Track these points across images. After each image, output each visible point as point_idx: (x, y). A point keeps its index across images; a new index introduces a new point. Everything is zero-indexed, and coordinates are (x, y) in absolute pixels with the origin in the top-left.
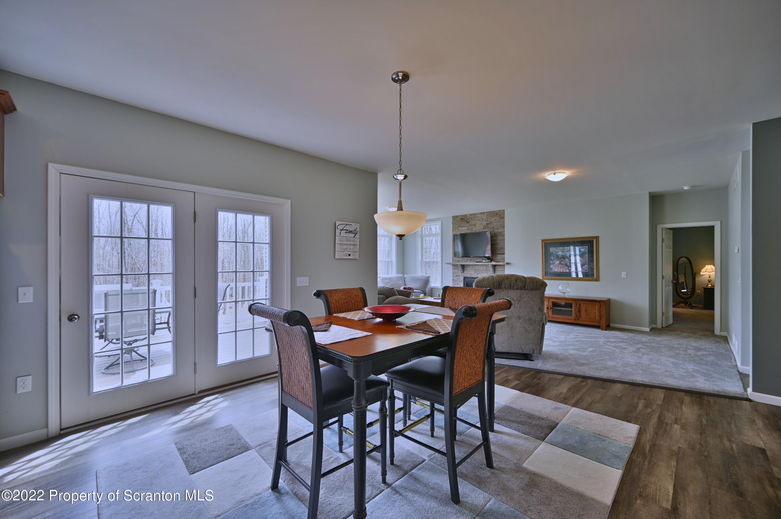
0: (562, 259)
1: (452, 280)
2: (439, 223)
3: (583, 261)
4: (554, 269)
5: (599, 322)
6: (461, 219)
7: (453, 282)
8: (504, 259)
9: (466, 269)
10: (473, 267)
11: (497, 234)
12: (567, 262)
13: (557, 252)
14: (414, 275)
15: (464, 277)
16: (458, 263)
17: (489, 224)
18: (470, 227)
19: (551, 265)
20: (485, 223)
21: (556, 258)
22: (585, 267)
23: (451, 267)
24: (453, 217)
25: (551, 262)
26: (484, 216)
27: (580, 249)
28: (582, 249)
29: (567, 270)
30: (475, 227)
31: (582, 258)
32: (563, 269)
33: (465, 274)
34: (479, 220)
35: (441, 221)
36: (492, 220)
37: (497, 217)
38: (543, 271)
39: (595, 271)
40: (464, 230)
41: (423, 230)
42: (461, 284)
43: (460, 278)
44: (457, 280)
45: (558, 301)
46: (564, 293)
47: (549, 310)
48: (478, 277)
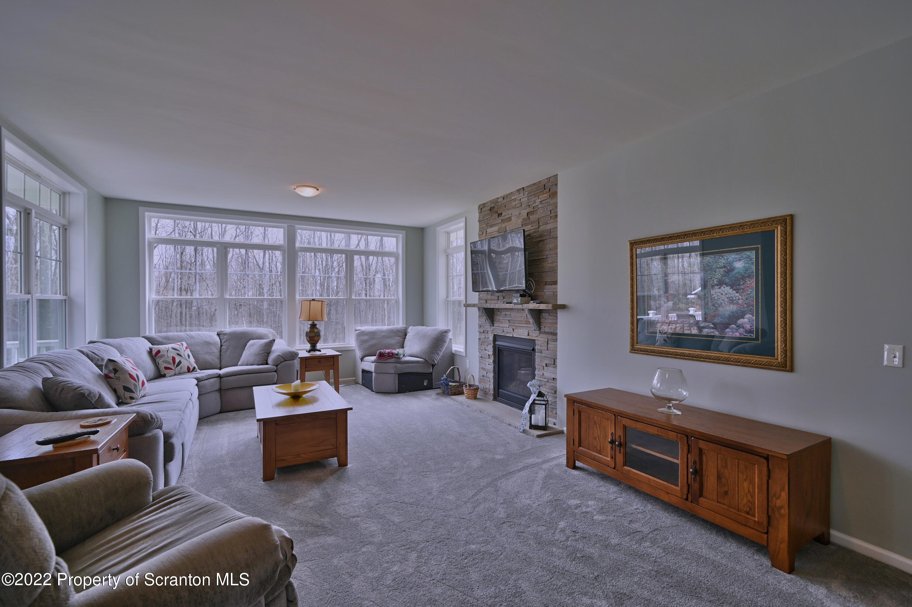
1: (478, 340)
2: (464, 223)
3: (740, 301)
4: (659, 324)
5: (765, 531)
6: (491, 209)
7: (479, 345)
8: (556, 296)
10: (503, 313)
11: (545, 236)
15: (493, 335)
16: (486, 306)
17: (533, 213)
18: (503, 226)
20: (524, 213)
22: (746, 320)
23: (477, 311)
24: (479, 206)
26: (524, 196)
27: (731, 264)
28: (736, 261)
29: (692, 329)
30: (510, 223)
31: (737, 293)
32: (683, 326)
33: (496, 328)
34: (515, 207)
35: (465, 218)
36: (537, 204)
37: (544, 194)
38: (633, 328)
39: (779, 334)
40: (495, 233)
41: (451, 239)
42: (490, 350)
43: (489, 338)
44: (485, 339)
45: (640, 427)
46: (669, 400)
47: (617, 450)
48: (514, 336)
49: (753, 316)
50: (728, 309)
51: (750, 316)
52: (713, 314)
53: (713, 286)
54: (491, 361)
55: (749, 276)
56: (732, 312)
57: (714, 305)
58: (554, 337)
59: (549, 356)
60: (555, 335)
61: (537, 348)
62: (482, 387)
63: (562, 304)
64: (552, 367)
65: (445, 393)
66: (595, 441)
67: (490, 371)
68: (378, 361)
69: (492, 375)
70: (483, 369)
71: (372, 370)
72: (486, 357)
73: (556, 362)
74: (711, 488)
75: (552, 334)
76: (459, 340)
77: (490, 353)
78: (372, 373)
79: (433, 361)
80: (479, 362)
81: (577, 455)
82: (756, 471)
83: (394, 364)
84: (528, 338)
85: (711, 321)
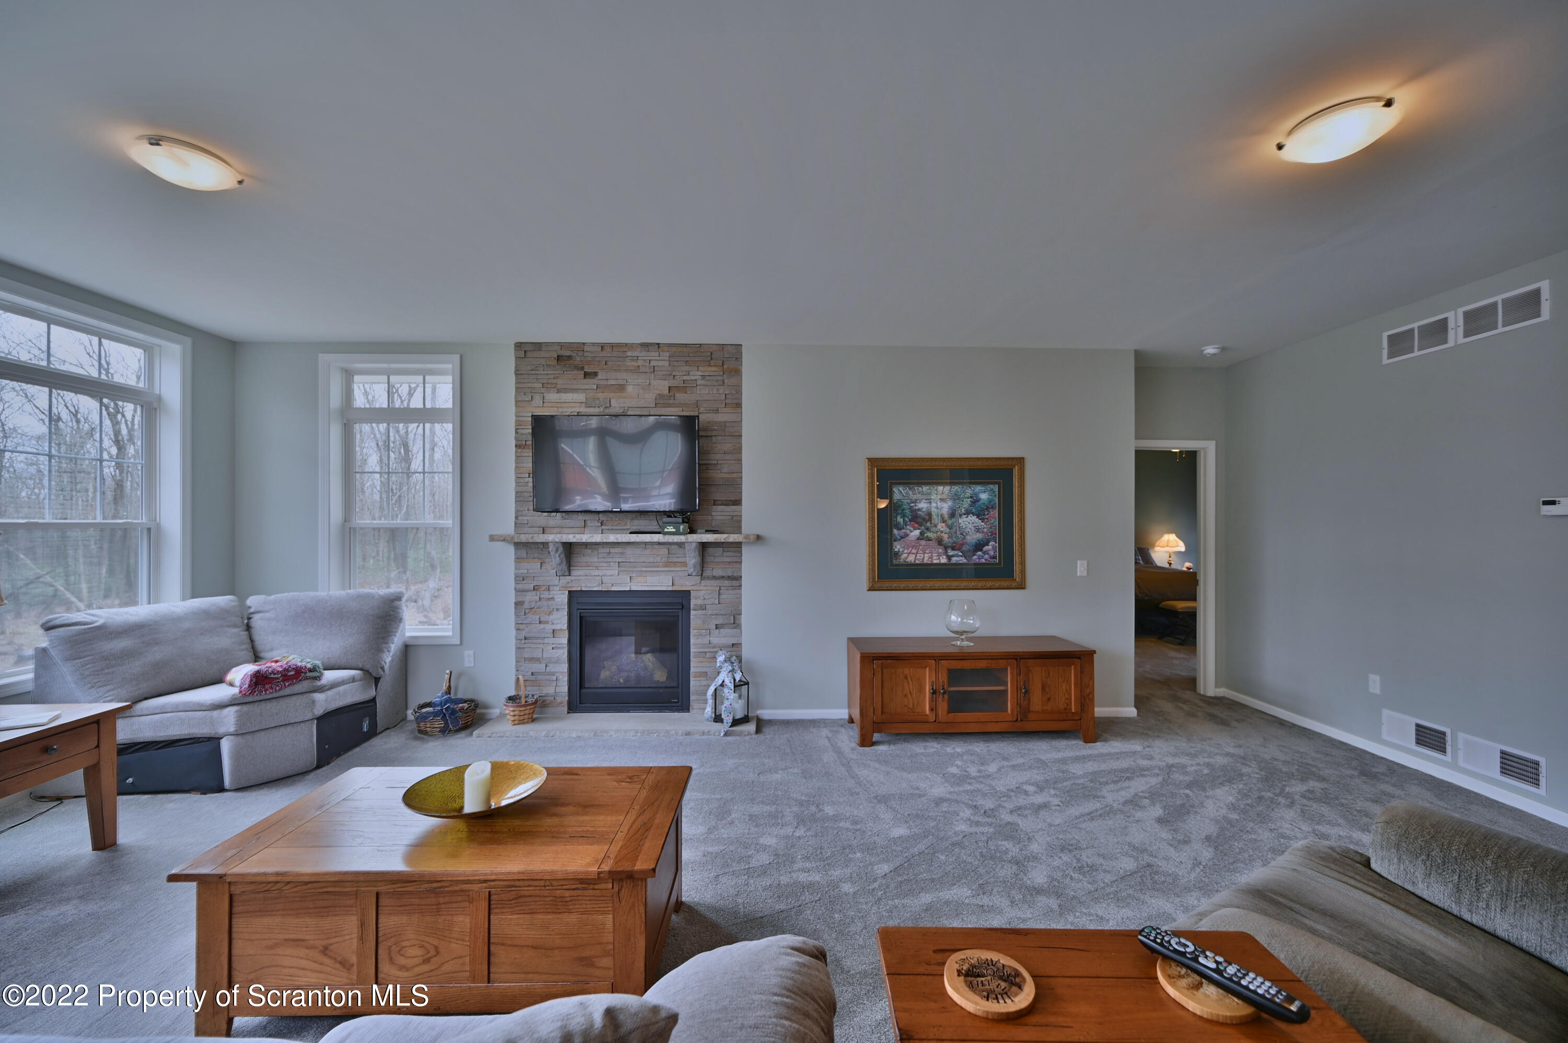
0: (928, 524)
1: (513, 605)
2: (450, 366)
3: (985, 530)
4: (906, 555)
5: (1079, 718)
6: (559, 358)
7: (517, 615)
8: (740, 521)
9: (578, 559)
10: (612, 550)
11: (712, 430)
12: (942, 532)
13: (915, 502)
14: (306, 596)
15: (569, 592)
16: (550, 538)
17: (683, 389)
18: (601, 396)
19: (895, 543)
20: (662, 386)
21: (910, 521)
22: (990, 547)
23: (511, 550)
24: (519, 346)
25: (895, 531)
26: (660, 358)
27: (976, 494)
28: (981, 492)
29: (941, 558)
30: (622, 394)
31: (982, 522)
32: (932, 555)
33: (578, 578)
34: (637, 370)
35: (458, 356)
36: (693, 378)
37: (710, 365)
38: (873, 561)
39: (1017, 559)
40: (573, 405)
41: (355, 387)
42: (559, 621)
43: (553, 599)
44: (539, 603)
45: (967, 665)
46: (962, 633)
47: (940, 699)
48: (634, 588)
49: (996, 542)
50: (974, 537)
51: (994, 542)
52: (961, 542)
53: (961, 516)
54: (565, 641)
55: (992, 507)
56: (978, 540)
57: (962, 534)
58: (735, 583)
59: (723, 612)
60: (736, 579)
61: (693, 602)
62: (533, 696)
63: (754, 535)
64: (729, 628)
65: (445, 731)
66: (906, 699)
67: (558, 661)
68: (250, 699)
69: (564, 667)
70: (532, 660)
71: (222, 730)
72: (543, 635)
73: (740, 620)
74: (1037, 701)
75: (729, 578)
76: (431, 615)
77: (557, 627)
78: (214, 741)
79: (383, 668)
80: (517, 648)
81: (878, 726)
82: (1073, 672)
83: (306, 696)
84: (670, 589)
85: (959, 549)
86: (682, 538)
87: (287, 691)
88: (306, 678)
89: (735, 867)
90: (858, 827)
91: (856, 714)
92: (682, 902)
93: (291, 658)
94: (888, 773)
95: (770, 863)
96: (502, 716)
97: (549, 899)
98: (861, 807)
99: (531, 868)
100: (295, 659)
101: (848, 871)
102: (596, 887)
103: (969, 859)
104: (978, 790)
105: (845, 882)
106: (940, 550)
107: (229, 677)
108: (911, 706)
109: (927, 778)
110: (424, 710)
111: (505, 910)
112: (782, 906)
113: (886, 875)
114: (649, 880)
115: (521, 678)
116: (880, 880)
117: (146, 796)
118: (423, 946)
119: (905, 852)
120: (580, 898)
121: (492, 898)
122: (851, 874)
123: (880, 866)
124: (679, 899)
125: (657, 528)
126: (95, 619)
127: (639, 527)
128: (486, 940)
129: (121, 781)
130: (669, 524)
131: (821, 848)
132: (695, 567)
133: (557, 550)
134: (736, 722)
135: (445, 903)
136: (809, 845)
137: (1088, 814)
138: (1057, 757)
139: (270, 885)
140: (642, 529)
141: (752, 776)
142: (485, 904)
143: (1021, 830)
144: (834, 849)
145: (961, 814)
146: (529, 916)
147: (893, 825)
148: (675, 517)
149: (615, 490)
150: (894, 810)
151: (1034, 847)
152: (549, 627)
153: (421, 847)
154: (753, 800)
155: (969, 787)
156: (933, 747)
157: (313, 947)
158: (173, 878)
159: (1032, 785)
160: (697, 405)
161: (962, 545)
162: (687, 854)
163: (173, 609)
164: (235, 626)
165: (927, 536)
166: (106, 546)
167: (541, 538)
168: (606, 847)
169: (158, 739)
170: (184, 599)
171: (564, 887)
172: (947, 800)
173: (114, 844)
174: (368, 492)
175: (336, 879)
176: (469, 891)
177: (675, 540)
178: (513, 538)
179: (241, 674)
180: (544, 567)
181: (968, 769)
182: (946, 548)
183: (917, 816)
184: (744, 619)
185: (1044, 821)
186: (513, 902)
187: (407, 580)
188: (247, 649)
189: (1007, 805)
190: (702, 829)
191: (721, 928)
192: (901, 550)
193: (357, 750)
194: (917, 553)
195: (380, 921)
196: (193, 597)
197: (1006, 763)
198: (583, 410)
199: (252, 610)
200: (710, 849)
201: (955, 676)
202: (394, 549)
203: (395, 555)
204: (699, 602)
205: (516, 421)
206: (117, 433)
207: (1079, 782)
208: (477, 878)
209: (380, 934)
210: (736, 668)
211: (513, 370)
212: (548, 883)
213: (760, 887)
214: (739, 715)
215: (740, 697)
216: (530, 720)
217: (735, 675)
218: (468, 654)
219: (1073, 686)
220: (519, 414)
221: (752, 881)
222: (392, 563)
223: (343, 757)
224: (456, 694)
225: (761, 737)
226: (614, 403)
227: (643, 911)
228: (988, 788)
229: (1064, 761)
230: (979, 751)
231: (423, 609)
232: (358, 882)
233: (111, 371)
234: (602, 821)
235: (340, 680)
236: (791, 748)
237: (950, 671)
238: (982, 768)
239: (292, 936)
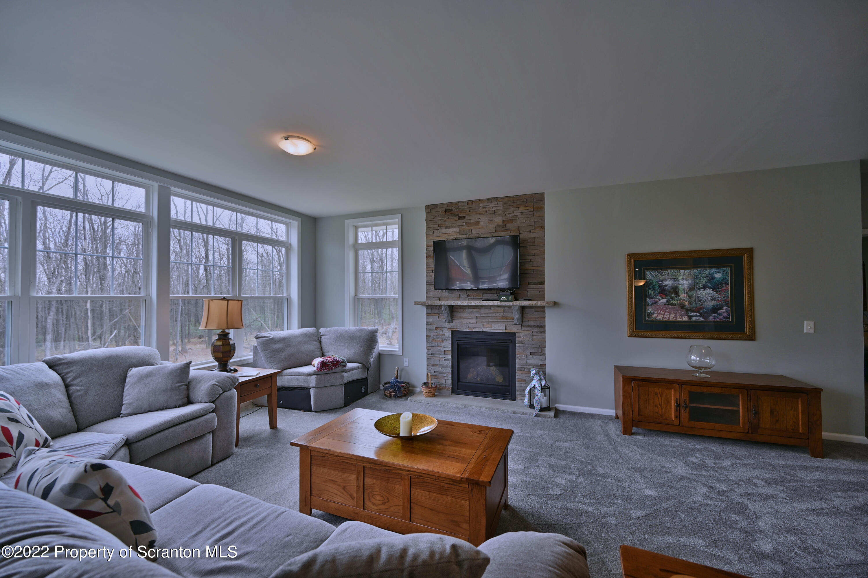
0: (673, 295)
1: (426, 337)
2: (397, 220)
3: (719, 299)
4: (656, 315)
6: (446, 211)
7: (427, 342)
8: (544, 294)
9: (456, 314)
10: (473, 310)
11: (527, 243)
12: (684, 300)
13: (663, 281)
14: (341, 329)
15: (452, 331)
16: (443, 303)
17: (510, 221)
18: (467, 228)
19: (648, 307)
20: (499, 220)
21: (659, 293)
22: (724, 310)
23: (424, 309)
24: (427, 207)
25: (648, 300)
26: (498, 205)
27: (712, 275)
28: (716, 273)
29: (683, 317)
30: (478, 227)
31: (717, 293)
32: (676, 315)
33: (456, 324)
34: (485, 214)
35: (400, 215)
36: (516, 214)
37: (526, 206)
38: (632, 318)
39: (747, 319)
40: (453, 234)
41: (359, 234)
42: (447, 346)
43: (444, 334)
44: (437, 336)
45: (704, 390)
46: (701, 368)
47: (683, 411)
48: (485, 330)
49: (729, 308)
50: (710, 303)
51: (727, 308)
52: (699, 307)
53: (699, 289)
54: (450, 356)
55: (725, 283)
56: (713, 306)
57: (700, 301)
58: (542, 330)
59: (534, 346)
60: (542, 328)
61: (517, 339)
62: (435, 383)
63: (552, 302)
64: (538, 355)
65: (396, 397)
66: (657, 408)
67: (447, 367)
68: (320, 373)
69: (450, 370)
70: (434, 365)
71: (311, 385)
72: (440, 353)
73: (544, 351)
74: (766, 420)
75: (538, 326)
76: (392, 341)
77: (446, 349)
78: (308, 389)
79: (370, 364)
80: (428, 359)
81: (636, 423)
82: (800, 403)
83: (340, 373)
84: (504, 331)
85: (698, 312)
86: (510, 304)
87: (334, 371)
88: (341, 366)
89: (539, 492)
90: (620, 484)
91: (620, 413)
92: (508, 505)
93: (335, 356)
94: (642, 454)
95: (561, 494)
96: (421, 392)
97: (438, 486)
98: (622, 472)
99: (429, 468)
100: (336, 357)
101: (612, 510)
102: (460, 485)
103: (704, 521)
104: (713, 476)
105: (609, 516)
106: (683, 312)
107: (313, 363)
108: (660, 413)
109: (672, 461)
110: (387, 385)
111: (418, 487)
112: (568, 521)
113: (639, 518)
114: (488, 487)
115: (429, 373)
116: (634, 520)
117: (287, 410)
118: (382, 496)
119: (654, 506)
120: (452, 489)
121: (412, 480)
122: (614, 512)
123: (635, 511)
124: (507, 503)
125: (496, 298)
126: (270, 335)
127: (487, 298)
128: (409, 500)
129: (278, 402)
130: (504, 296)
131: (594, 492)
132: (518, 319)
133: (446, 309)
134: (542, 410)
135: (391, 478)
136: (586, 489)
137: (814, 510)
138: (784, 463)
139: (324, 454)
140: (489, 298)
141: (551, 442)
142: (408, 482)
143: (751, 510)
144: (603, 494)
145: (699, 489)
146: (428, 493)
147: (645, 487)
148: (507, 292)
149: (476, 278)
150: (646, 478)
151: (762, 524)
152: (442, 349)
153: (382, 449)
154: (551, 456)
155: (706, 473)
156: (678, 442)
157: (339, 486)
158: (292, 444)
159: (761, 480)
160: (518, 229)
161: (701, 309)
162: (511, 479)
163: (295, 333)
164: (316, 341)
165: (672, 303)
166: (276, 306)
167: (438, 303)
168: (466, 465)
169: (290, 386)
170: (299, 328)
171: (445, 482)
172: (688, 479)
173: (276, 427)
174: (367, 282)
175: (348, 457)
176: (401, 474)
177: (507, 305)
178: (425, 303)
179: (317, 361)
180: (440, 318)
181: (705, 461)
182: (687, 311)
183: (664, 485)
184: (547, 350)
185: (771, 507)
186: (421, 484)
187: (382, 324)
188: (320, 351)
189: (738, 490)
190: (520, 467)
191: (530, 525)
192: (652, 311)
193: (360, 400)
194: (664, 314)
195: (365, 480)
196: (302, 328)
197: (738, 461)
198: (458, 236)
199: (321, 334)
200: (525, 479)
201: (694, 397)
202: (377, 309)
203: (377, 311)
204: (521, 339)
205: (427, 245)
206: (280, 260)
207: (806, 485)
208: (405, 468)
209: (365, 486)
210: (542, 378)
211: (425, 219)
212: (437, 478)
213: (554, 507)
214: (544, 406)
215: (545, 395)
216: (434, 396)
217: (542, 382)
218: (406, 360)
219: (800, 414)
220: (428, 241)
221: (549, 502)
222: (376, 315)
223: (355, 403)
224: (400, 379)
225: (558, 420)
226: (474, 232)
227: (485, 503)
228: (722, 476)
229: (791, 467)
230: (715, 449)
231: (389, 338)
232: (356, 460)
233: (278, 235)
234: (465, 452)
235: (353, 368)
236: (576, 429)
237: (690, 393)
238: (718, 462)
239: (332, 479)
